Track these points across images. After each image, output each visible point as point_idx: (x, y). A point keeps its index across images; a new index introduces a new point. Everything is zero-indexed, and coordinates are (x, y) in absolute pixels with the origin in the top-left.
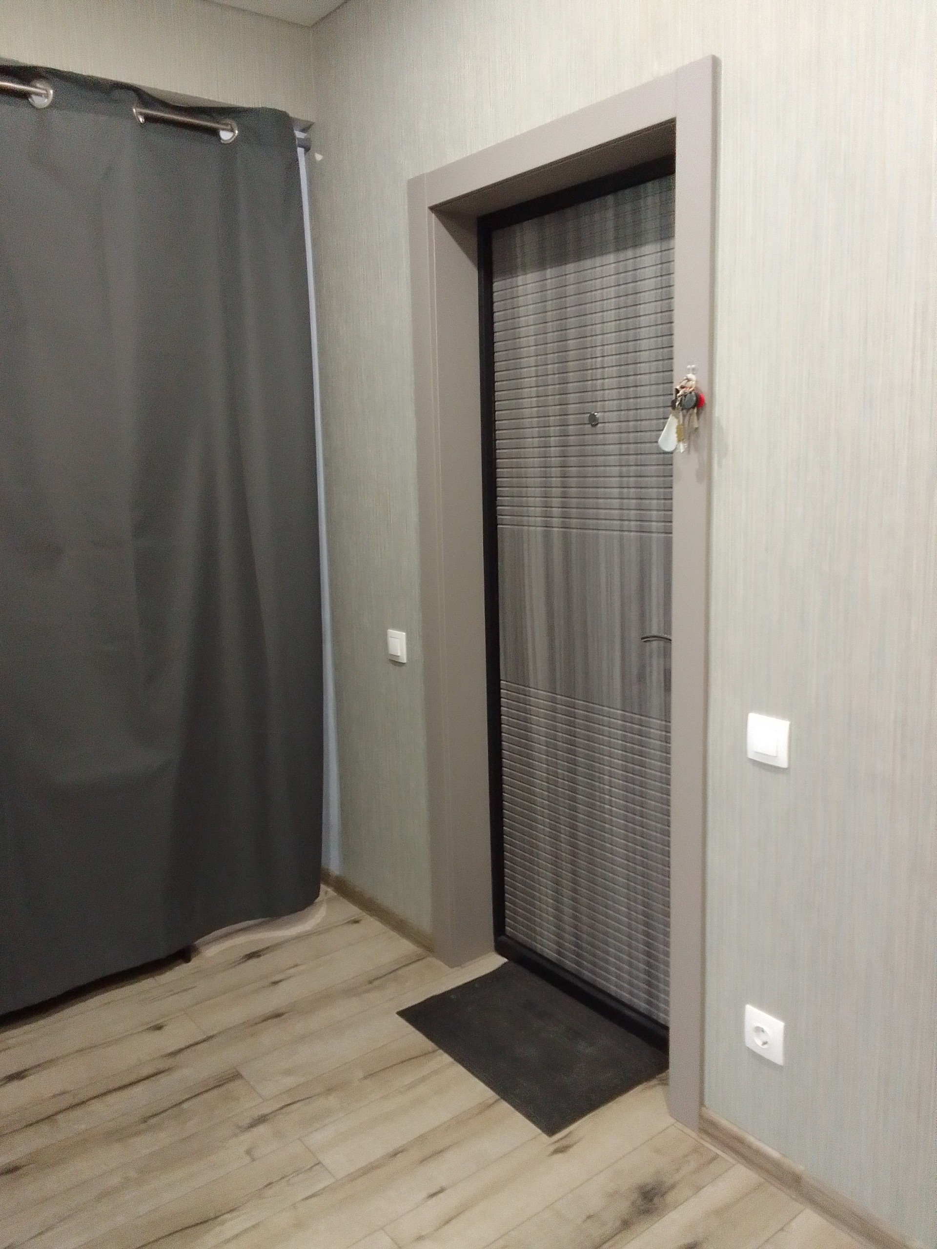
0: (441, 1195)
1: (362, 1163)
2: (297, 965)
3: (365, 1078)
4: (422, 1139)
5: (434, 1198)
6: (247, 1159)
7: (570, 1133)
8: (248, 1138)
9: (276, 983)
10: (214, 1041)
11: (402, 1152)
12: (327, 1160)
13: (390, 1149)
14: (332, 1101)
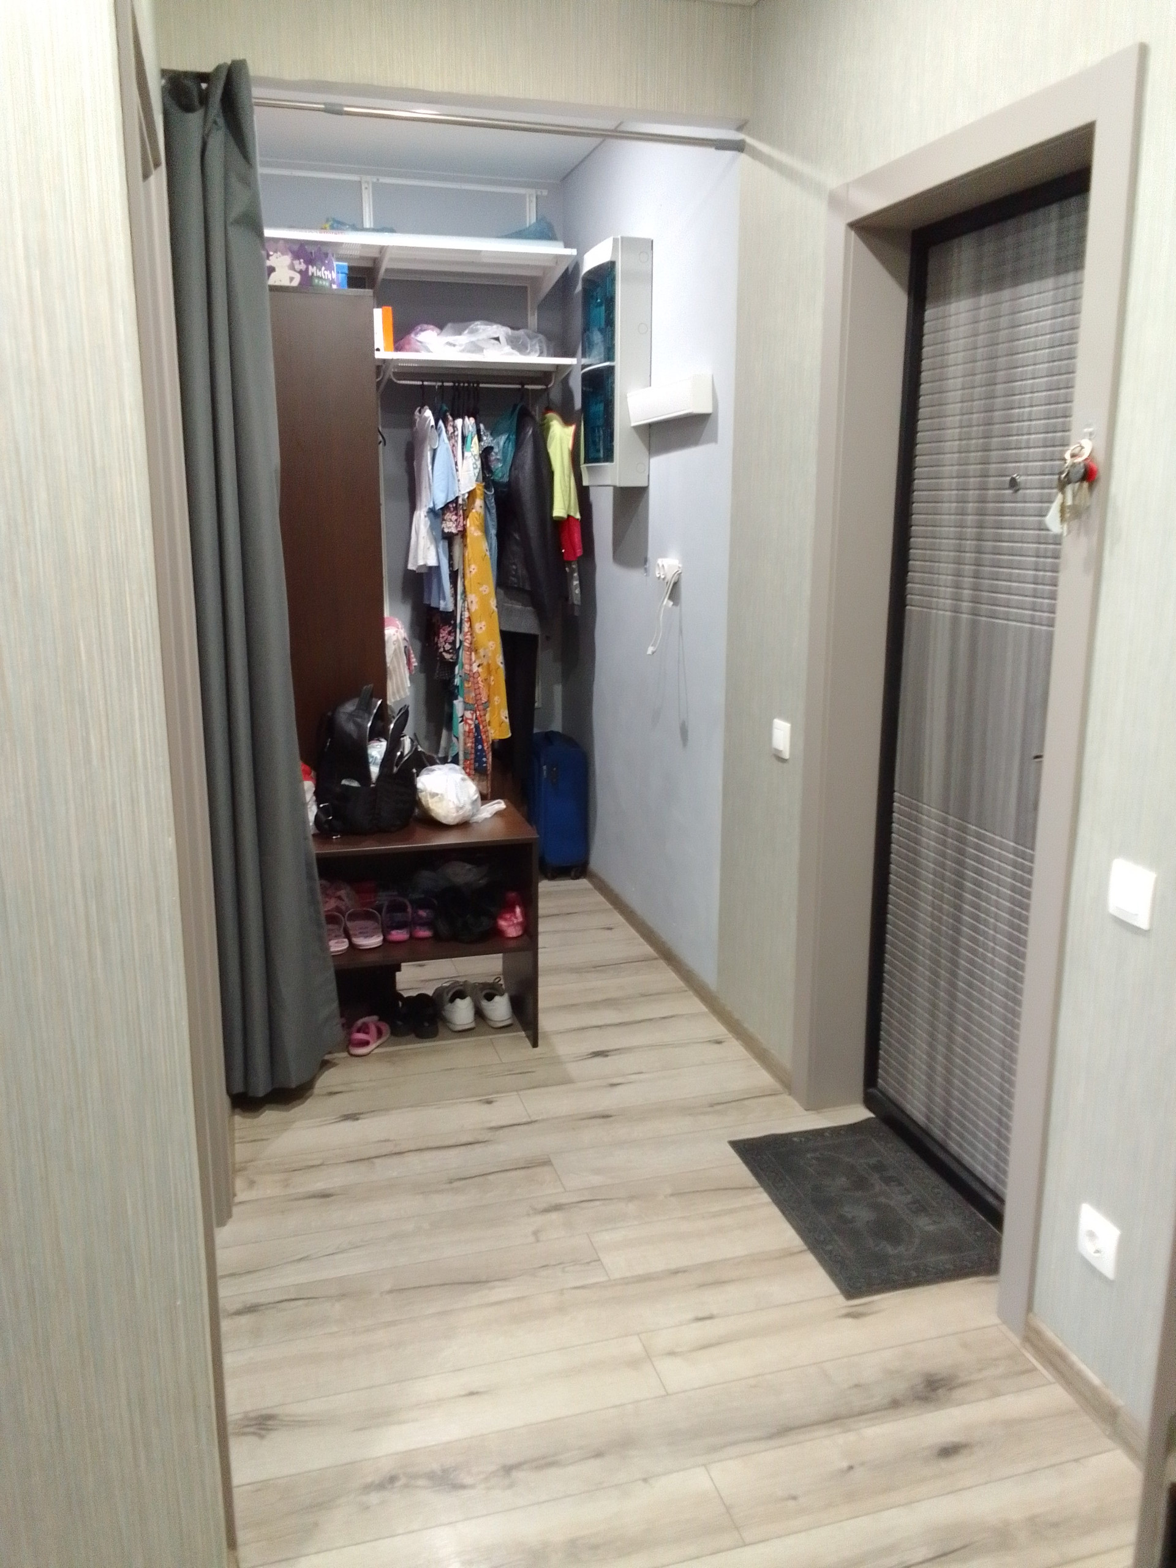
0: (708, 1322)
1: (640, 1270)
2: (641, 1073)
3: (672, 1195)
4: (708, 1266)
5: (700, 1323)
6: (532, 1239)
7: (872, 1302)
8: (539, 1220)
9: (613, 1085)
10: (536, 1126)
11: (685, 1272)
12: (606, 1259)
13: (673, 1266)
14: (631, 1208)
